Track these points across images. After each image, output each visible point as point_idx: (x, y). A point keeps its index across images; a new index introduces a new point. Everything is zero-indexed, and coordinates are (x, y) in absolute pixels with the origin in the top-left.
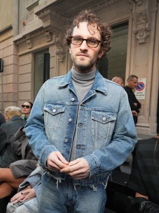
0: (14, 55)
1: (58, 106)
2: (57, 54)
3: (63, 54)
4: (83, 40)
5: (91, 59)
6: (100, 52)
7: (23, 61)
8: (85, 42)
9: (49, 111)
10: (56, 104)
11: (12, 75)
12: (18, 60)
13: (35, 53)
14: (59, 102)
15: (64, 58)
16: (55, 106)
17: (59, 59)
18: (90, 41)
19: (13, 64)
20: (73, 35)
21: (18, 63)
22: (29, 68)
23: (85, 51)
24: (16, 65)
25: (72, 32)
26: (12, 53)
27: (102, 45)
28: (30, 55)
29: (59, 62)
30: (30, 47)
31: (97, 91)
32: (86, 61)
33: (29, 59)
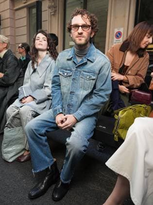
0: (10, 9)
1: (68, 72)
2: (49, 8)
3: (55, 7)
4: (79, 26)
5: (86, 38)
6: (91, 33)
7: (18, 15)
8: (80, 28)
9: (62, 74)
10: (66, 70)
11: (9, 28)
12: (14, 14)
13: (29, 8)
14: (68, 68)
15: (55, 12)
16: (66, 71)
17: (51, 13)
18: (83, 26)
19: (10, 18)
20: (72, 24)
21: (14, 17)
22: (24, 22)
23: (81, 34)
24: (13, 18)
25: (71, 23)
26: (8, 8)
27: (92, 28)
28: (25, 10)
29: (51, 15)
30: (25, 2)
31: (88, 60)
32: (83, 41)
33: (24, 13)
